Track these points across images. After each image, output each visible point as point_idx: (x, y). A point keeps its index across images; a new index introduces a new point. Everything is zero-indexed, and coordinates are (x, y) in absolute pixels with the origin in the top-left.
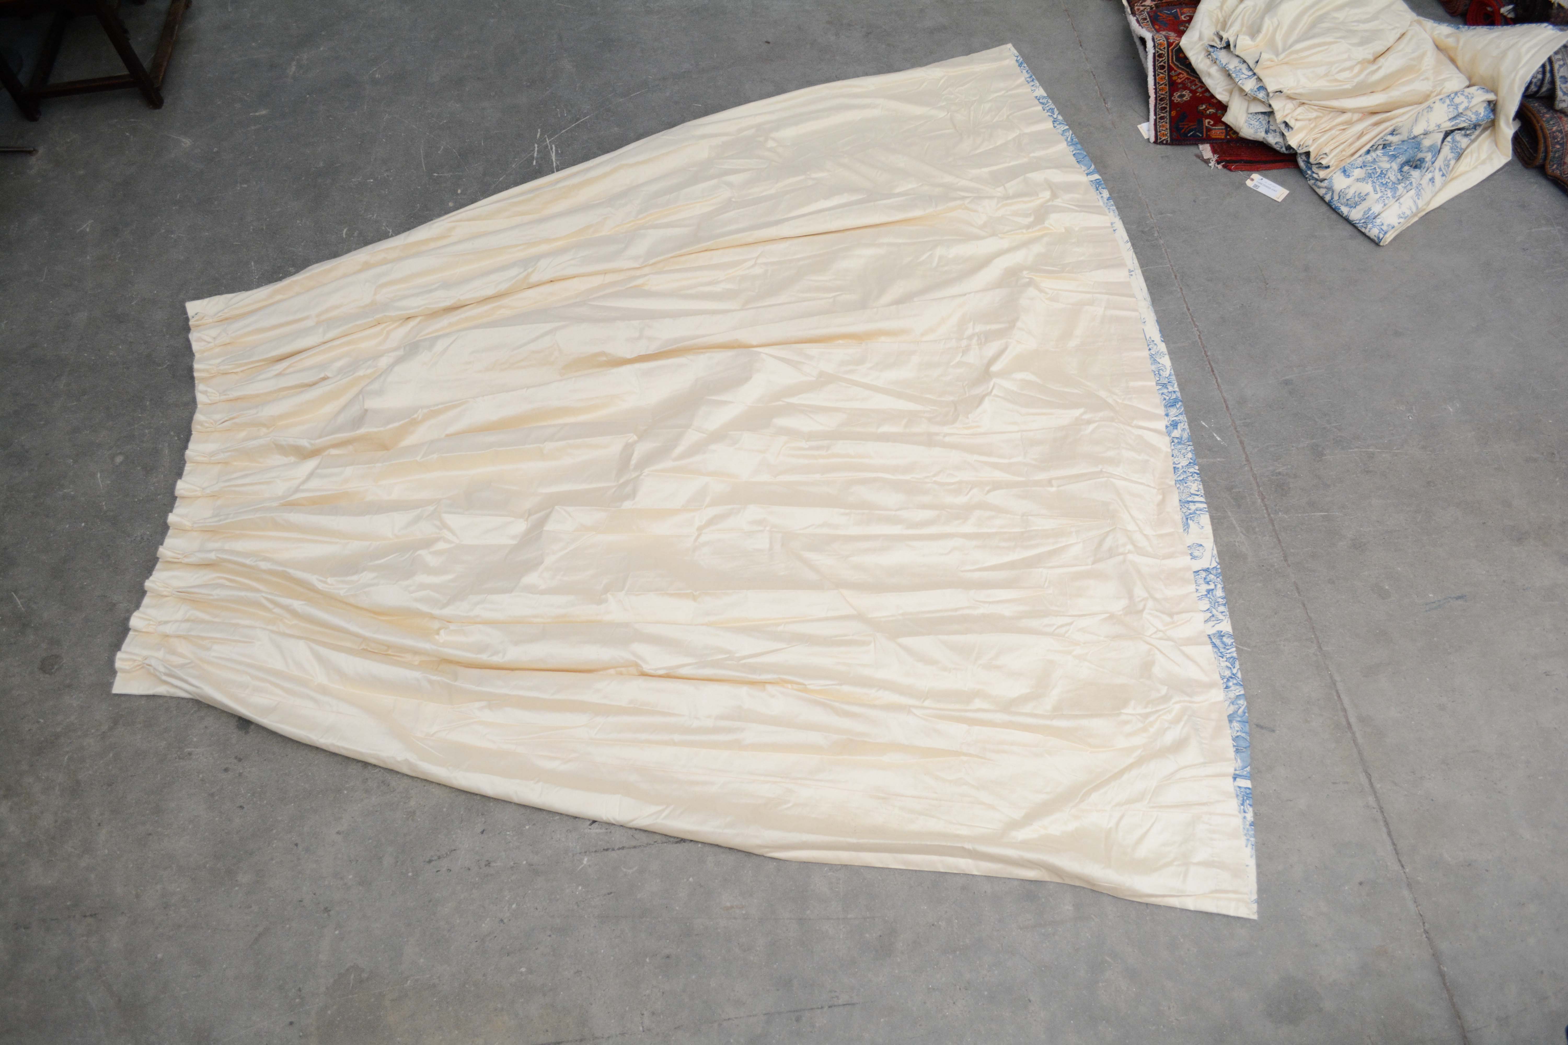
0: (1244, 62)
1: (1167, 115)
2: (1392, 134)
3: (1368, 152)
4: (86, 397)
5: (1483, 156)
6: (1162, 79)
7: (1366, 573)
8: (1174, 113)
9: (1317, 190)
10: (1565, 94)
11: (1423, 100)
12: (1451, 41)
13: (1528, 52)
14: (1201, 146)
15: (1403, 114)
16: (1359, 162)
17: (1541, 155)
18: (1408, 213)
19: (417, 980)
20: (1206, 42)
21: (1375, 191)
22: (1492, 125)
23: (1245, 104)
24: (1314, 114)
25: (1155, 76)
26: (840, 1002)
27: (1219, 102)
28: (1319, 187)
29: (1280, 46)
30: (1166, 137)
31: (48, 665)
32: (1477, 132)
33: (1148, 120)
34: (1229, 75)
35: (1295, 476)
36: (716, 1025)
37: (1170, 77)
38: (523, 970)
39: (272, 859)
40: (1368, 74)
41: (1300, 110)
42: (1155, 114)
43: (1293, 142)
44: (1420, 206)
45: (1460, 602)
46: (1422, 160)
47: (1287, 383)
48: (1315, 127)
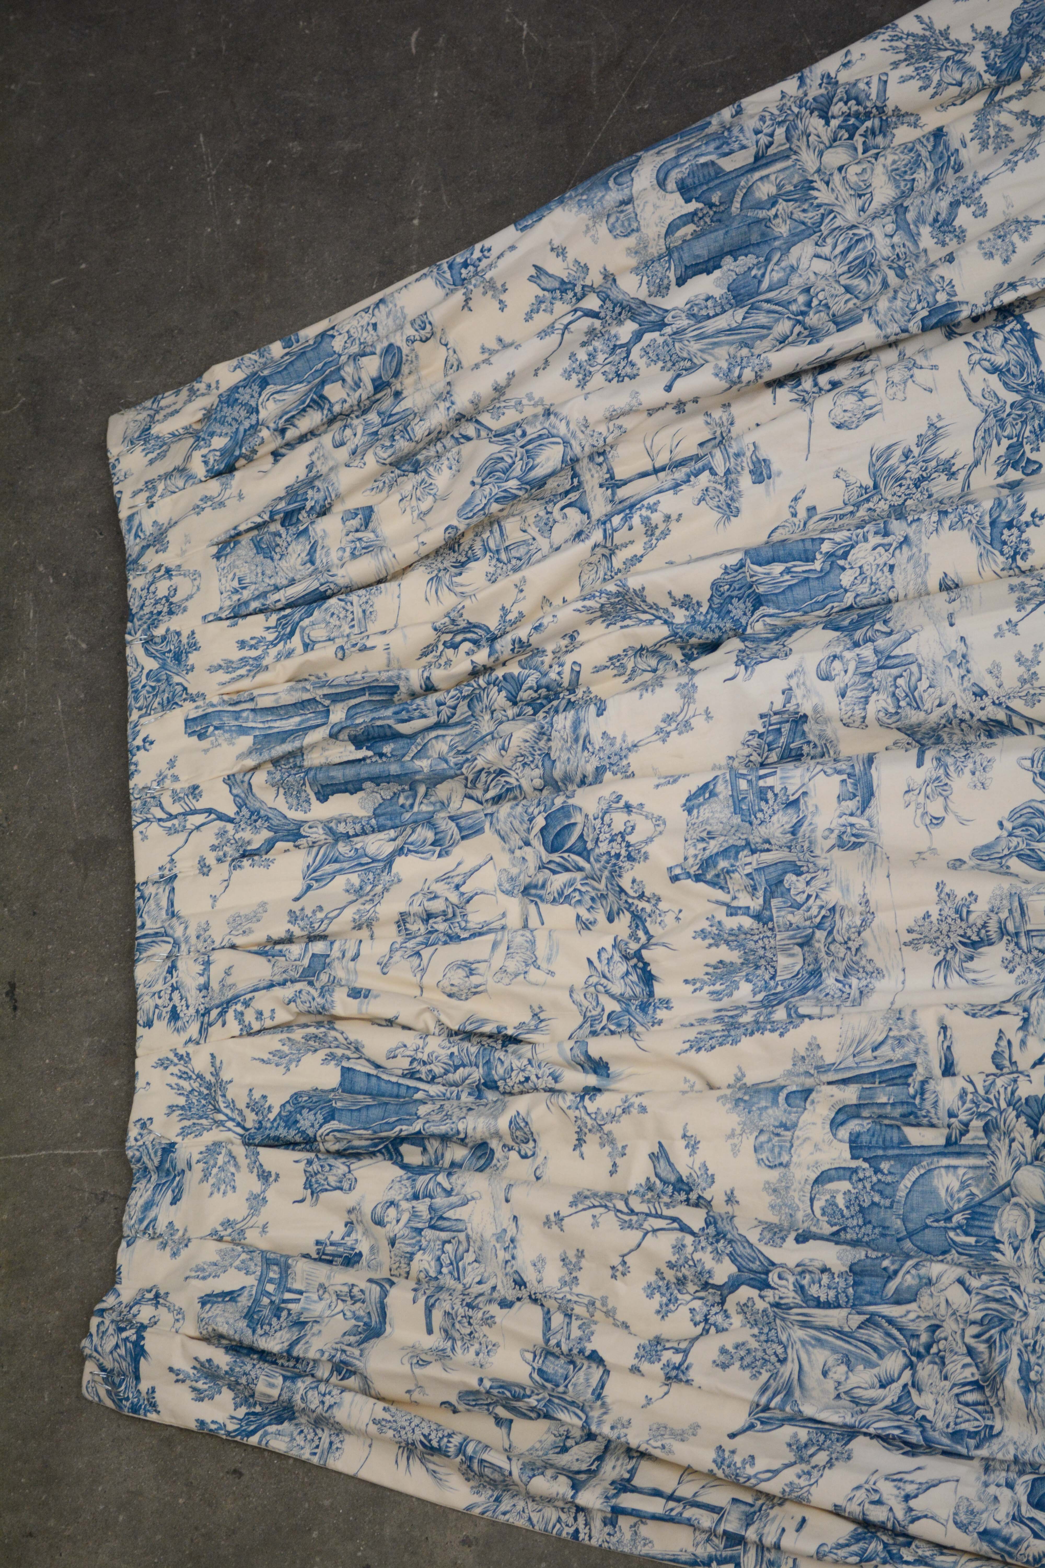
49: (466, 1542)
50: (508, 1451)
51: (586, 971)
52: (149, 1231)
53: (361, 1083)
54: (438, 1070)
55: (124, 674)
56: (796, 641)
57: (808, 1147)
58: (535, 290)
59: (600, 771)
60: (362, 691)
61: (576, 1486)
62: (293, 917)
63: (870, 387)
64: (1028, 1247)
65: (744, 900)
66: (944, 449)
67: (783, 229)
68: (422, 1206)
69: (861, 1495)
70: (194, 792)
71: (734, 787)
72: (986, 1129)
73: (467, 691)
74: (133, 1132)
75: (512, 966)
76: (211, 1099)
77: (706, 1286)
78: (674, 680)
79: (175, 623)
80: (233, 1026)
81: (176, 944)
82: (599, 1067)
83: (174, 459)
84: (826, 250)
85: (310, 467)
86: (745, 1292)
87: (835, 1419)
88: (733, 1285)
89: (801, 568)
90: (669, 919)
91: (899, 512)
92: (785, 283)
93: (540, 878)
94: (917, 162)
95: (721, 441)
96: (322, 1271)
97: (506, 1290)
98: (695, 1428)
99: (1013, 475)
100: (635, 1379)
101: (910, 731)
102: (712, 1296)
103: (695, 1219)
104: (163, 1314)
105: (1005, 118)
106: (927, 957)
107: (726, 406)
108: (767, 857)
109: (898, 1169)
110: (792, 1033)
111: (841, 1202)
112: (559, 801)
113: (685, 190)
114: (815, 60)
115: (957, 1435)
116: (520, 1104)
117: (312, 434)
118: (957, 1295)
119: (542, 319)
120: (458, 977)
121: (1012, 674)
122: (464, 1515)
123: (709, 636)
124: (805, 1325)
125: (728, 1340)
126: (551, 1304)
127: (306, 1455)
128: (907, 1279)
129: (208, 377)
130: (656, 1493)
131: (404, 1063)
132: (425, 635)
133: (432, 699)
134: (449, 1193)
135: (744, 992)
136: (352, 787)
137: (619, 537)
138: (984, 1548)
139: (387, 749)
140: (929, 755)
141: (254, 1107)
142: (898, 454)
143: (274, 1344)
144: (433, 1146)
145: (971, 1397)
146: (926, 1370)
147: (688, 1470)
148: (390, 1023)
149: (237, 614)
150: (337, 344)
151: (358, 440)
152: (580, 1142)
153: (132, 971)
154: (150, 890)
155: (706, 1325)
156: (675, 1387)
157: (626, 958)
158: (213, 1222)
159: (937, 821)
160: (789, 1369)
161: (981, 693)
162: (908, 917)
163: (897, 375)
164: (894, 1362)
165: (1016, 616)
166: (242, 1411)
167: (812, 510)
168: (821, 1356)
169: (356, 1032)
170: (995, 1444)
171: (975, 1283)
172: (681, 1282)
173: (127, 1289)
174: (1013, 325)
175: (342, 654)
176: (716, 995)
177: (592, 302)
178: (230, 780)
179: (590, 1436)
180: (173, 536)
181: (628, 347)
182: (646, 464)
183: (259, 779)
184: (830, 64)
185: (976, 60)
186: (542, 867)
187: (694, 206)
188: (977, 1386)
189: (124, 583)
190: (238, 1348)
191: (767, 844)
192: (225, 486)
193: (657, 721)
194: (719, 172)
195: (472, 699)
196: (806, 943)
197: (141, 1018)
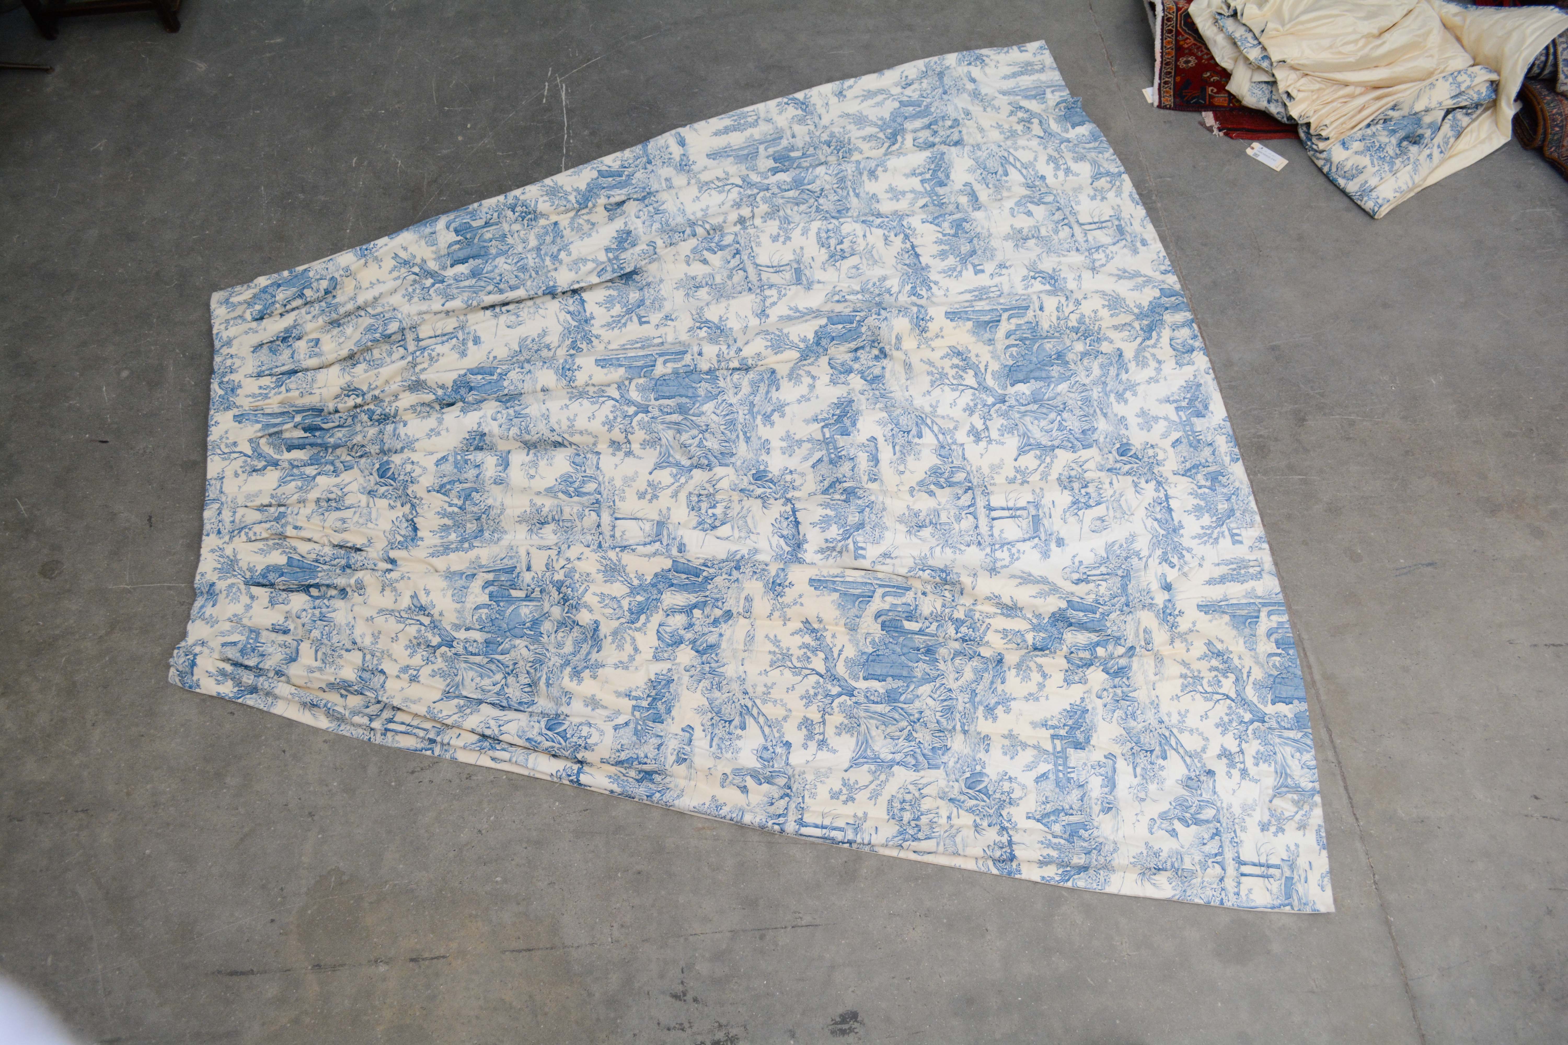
0: (1251, 30)
1: (1171, 80)
2: (1393, 108)
3: (1369, 125)
4: (93, 313)
5: (1483, 135)
6: (1169, 42)
7: (1340, 536)
8: (1178, 79)
9: (1316, 161)
10: (1567, 77)
11: (1426, 77)
12: (1457, 20)
13: (1532, 33)
14: (1204, 113)
15: (1406, 90)
16: (1359, 135)
17: (1540, 137)
18: (1404, 187)
19: (395, 885)
20: (1214, 9)
21: (1372, 163)
22: (1493, 104)
23: (1249, 73)
24: (1317, 86)
25: (1162, 39)
26: (804, 923)
27: (1224, 70)
28: (1318, 159)
29: (1287, 16)
30: (1169, 100)
31: (48, 570)
32: (1479, 112)
33: (1152, 85)
34: (1235, 44)
35: (1276, 440)
36: (682, 940)
37: (1177, 41)
38: (498, 879)
39: (260, 764)
40: (1372, 49)
41: (1304, 80)
42: (1160, 78)
43: (1295, 113)
44: (1416, 181)
45: (1430, 569)
46: (1421, 136)
47: (1273, 348)
48: (1317, 98)
49: (325, 741)
50: (345, 708)
51: (391, 525)
52: (202, 617)
53: (295, 563)
54: (327, 559)
55: (209, 395)
56: (484, 405)
57: (473, 596)
58: (393, 263)
59: (402, 449)
60: (309, 410)
61: (371, 720)
62: (272, 496)
63: (521, 313)
64: (553, 636)
65: (456, 501)
66: (547, 340)
67: (493, 251)
68: (317, 612)
69: (482, 725)
70: (235, 444)
71: (456, 458)
72: (541, 592)
73: (352, 413)
74: (198, 577)
75: (361, 521)
76: (232, 566)
77: (428, 646)
78: (435, 415)
79: (233, 377)
80: (244, 538)
81: (222, 504)
82: (393, 562)
83: (238, 312)
84: (509, 261)
85: (295, 321)
86: (444, 649)
87: (475, 696)
88: (439, 646)
89: (488, 377)
90: (426, 507)
91: (528, 361)
92: (492, 271)
93: (375, 488)
94: (547, 233)
95: (462, 328)
96: (273, 635)
97: (349, 646)
98: (420, 699)
99: (572, 352)
100: (398, 680)
101: (525, 443)
102: (431, 650)
103: (426, 621)
104: (205, 650)
105: (581, 221)
106: (524, 527)
107: (465, 315)
108: (466, 485)
109: (506, 605)
110: (470, 552)
111: (484, 617)
112: (385, 458)
113: (457, 231)
114: (511, 190)
115: (520, 703)
116: (360, 574)
117: (297, 308)
118: (525, 652)
119: (395, 274)
120: (339, 524)
121: (565, 424)
122: (325, 731)
123: (451, 401)
124: (466, 662)
125: (435, 667)
126: (366, 651)
127: (261, 707)
128: (506, 645)
129: (256, 281)
130: (403, 723)
131: (314, 556)
132: (336, 390)
133: (337, 415)
134: (328, 607)
135: (453, 536)
136: (301, 447)
137: (418, 360)
138: (527, 745)
139: (317, 434)
140: (532, 452)
141: (250, 570)
142: (530, 340)
143: (251, 663)
144: (323, 589)
145: (527, 690)
146: (511, 679)
147: (416, 715)
148: (309, 540)
149: (259, 375)
150: (311, 274)
151: (316, 312)
152: (383, 590)
153: (202, 514)
154: (213, 482)
155: (428, 661)
156: (413, 684)
157: (407, 521)
158: (229, 614)
159: (532, 477)
160: (459, 678)
161: (553, 430)
162: (518, 512)
163: (532, 310)
164: (499, 677)
165: (568, 403)
166: (236, 689)
167: (495, 357)
168: (471, 674)
169: (294, 543)
170: (534, 707)
171: (532, 648)
172: (419, 644)
173: (190, 640)
174: (577, 296)
175: (302, 395)
176: (442, 537)
177: (416, 269)
178: (250, 441)
179: (379, 702)
180: (235, 342)
181: (429, 289)
182: (432, 334)
183: (263, 441)
184: (517, 192)
185: (572, 198)
186: (377, 484)
187: (460, 238)
188: (530, 685)
189: (212, 359)
190: (236, 664)
191: (466, 481)
192: (259, 325)
193: (427, 430)
194: (471, 226)
195: (354, 417)
196: (478, 519)
197: (205, 532)
